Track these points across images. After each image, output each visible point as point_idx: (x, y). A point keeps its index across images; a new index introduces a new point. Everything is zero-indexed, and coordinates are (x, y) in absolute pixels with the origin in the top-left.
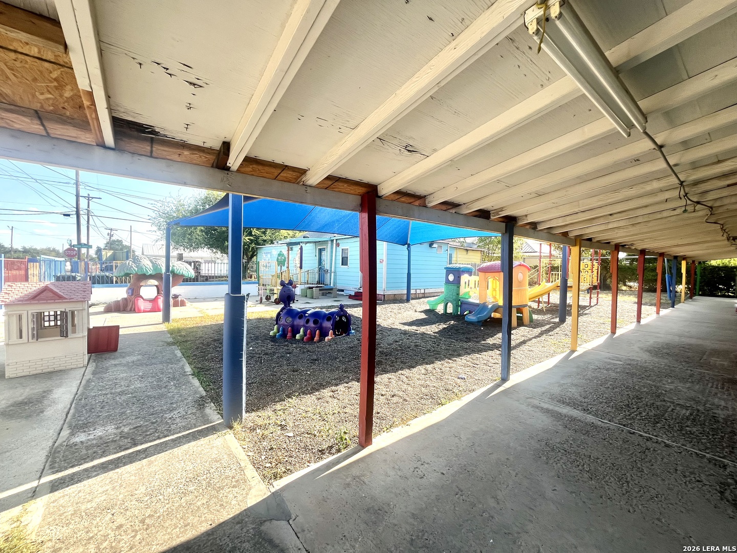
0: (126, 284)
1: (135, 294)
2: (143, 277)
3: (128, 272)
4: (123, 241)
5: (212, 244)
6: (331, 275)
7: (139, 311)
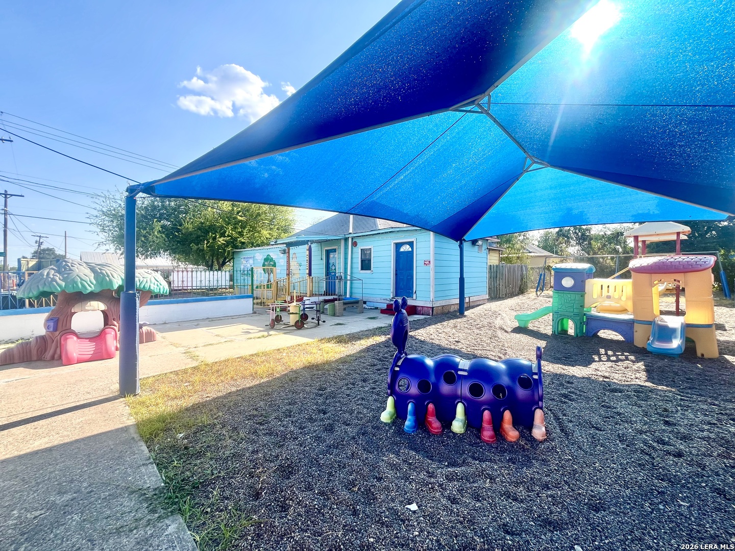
0: (48, 307)
1: (60, 329)
2: (80, 297)
3: (46, 289)
4: (55, 249)
5: (175, 249)
6: (346, 283)
7: (69, 362)
